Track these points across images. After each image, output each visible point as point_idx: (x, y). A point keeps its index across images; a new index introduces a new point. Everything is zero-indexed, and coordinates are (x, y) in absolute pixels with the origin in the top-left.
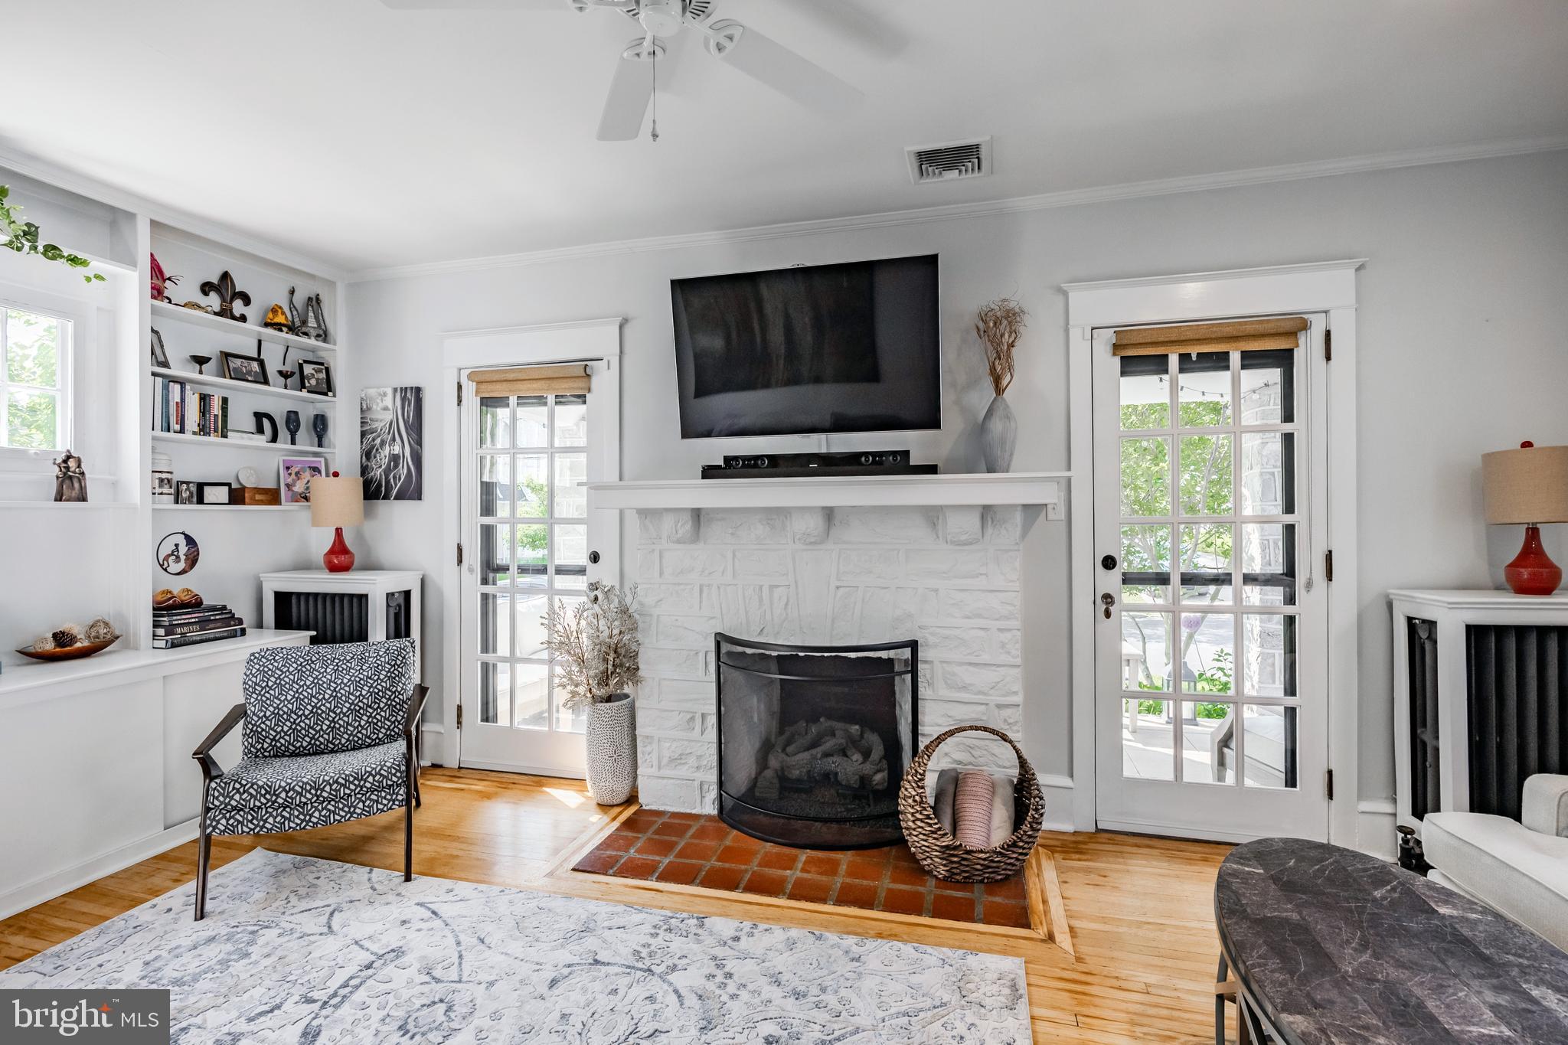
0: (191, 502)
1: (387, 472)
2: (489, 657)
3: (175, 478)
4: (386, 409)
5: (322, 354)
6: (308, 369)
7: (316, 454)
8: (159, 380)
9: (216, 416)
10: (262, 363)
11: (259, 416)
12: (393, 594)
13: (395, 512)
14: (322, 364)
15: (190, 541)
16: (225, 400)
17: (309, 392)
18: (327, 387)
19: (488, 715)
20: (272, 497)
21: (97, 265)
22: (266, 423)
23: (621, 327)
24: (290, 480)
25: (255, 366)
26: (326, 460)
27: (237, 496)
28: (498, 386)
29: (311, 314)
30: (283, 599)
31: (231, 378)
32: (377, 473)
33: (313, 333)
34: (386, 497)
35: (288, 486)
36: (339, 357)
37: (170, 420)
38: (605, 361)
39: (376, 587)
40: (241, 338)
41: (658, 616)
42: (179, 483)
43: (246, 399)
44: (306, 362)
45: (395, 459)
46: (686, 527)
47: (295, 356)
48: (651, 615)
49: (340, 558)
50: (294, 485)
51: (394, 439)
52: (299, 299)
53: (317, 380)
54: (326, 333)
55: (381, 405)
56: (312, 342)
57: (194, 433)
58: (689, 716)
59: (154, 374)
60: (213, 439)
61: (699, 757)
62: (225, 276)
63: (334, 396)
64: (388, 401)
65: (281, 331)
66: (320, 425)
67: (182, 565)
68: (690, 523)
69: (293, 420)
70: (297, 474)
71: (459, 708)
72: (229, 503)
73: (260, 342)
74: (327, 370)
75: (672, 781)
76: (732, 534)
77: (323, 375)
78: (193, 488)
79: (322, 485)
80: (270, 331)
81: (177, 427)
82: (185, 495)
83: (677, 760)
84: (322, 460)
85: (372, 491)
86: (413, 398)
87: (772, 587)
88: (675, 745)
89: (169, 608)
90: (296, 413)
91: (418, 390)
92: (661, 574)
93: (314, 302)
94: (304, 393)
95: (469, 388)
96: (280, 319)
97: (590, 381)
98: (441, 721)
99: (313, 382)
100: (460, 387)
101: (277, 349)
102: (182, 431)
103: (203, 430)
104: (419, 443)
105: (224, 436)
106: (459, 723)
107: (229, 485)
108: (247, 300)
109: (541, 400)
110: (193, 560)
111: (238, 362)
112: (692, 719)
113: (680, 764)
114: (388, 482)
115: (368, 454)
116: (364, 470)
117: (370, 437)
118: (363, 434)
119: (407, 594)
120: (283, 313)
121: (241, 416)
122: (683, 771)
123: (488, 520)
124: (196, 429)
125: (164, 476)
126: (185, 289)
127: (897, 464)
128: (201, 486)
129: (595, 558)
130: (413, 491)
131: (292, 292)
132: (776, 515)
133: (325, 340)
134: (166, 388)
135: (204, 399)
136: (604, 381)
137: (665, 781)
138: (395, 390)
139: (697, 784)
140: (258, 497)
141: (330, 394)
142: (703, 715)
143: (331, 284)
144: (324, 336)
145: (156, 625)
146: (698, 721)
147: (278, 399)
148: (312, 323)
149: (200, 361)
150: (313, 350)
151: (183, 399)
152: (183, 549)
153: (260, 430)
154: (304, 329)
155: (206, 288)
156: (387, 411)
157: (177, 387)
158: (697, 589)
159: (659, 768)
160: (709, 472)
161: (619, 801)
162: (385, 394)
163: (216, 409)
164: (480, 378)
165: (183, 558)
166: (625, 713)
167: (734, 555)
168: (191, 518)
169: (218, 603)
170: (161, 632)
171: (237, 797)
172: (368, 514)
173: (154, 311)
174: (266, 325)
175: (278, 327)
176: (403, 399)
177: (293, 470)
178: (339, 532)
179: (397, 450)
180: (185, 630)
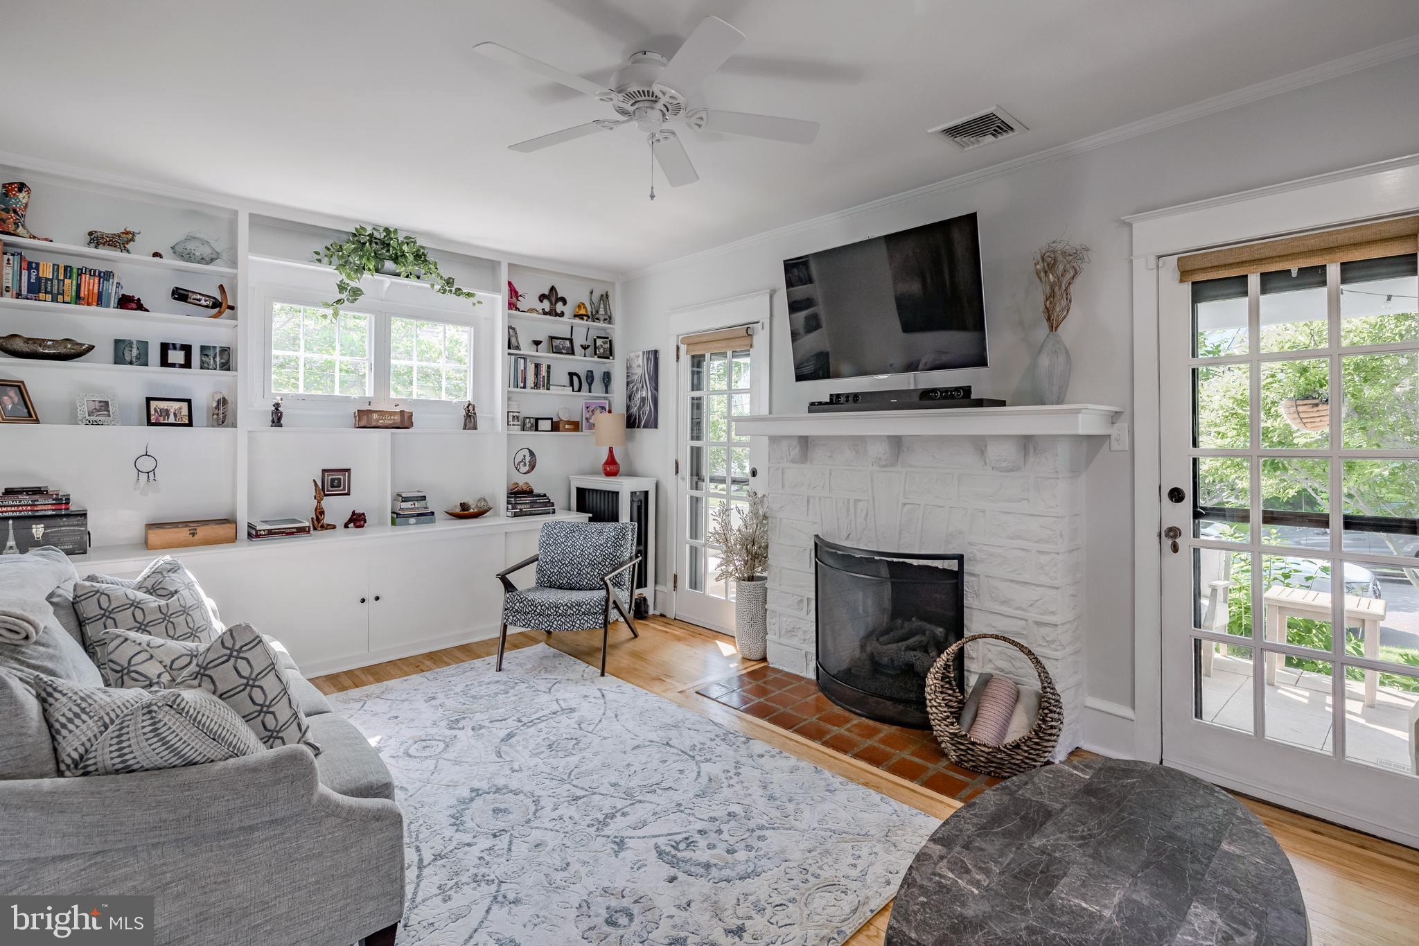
0: (531, 430)
1: (640, 409)
2: (695, 542)
3: (522, 416)
4: (639, 366)
5: (609, 331)
6: (599, 342)
7: (606, 398)
8: (513, 357)
9: (544, 377)
10: (571, 341)
11: (571, 375)
12: (636, 493)
13: (644, 436)
14: (607, 338)
15: (531, 453)
16: (549, 367)
17: (599, 357)
18: (609, 354)
19: (694, 584)
20: (576, 426)
21: (480, 294)
22: (575, 378)
23: (771, 297)
24: (588, 416)
25: (568, 343)
26: (609, 402)
27: (555, 427)
28: (699, 347)
29: (602, 306)
30: (581, 492)
31: (553, 352)
32: (634, 410)
33: (602, 318)
34: (639, 427)
35: (587, 419)
36: (617, 332)
37: (519, 381)
38: (760, 324)
39: (625, 487)
40: (560, 327)
41: (781, 519)
42: (525, 418)
43: (562, 366)
44: (598, 337)
45: (643, 400)
46: (796, 451)
47: (593, 335)
48: (776, 518)
49: (611, 467)
50: (590, 418)
51: (643, 387)
52: (596, 297)
53: (604, 349)
54: (610, 318)
55: (637, 363)
56: (601, 324)
57: (532, 388)
58: (799, 598)
59: (509, 354)
60: (542, 391)
62: (553, 289)
63: (613, 359)
64: (640, 361)
65: (583, 319)
66: (607, 378)
67: (527, 468)
68: (798, 447)
69: (590, 376)
70: (593, 411)
71: (676, 577)
72: (552, 431)
73: (572, 327)
74: (610, 341)
75: (788, 648)
76: (830, 457)
77: (608, 346)
78: (533, 421)
80: (577, 321)
81: (522, 385)
82: (528, 425)
83: (792, 632)
84: (607, 402)
85: (631, 422)
86: (654, 357)
87: (857, 501)
88: (789, 620)
89: (515, 493)
90: (592, 372)
91: (656, 352)
92: (783, 487)
93: (605, 297)
94: (596, 359)
95: (683, 348)
96: (582, 312)
97: (752, 340)
98: (665, 585)
99: (602, 350)
100: (678, 348)
101: (582, 332)
102: (524, 387)
103: (536, 386)
104: (656, 389)
105: (548, 389)
106: (675, 587)
107: (551, 419)
108: (564, 301)
109: (724, 355)
110: (532, 467)
111: (558, 341)
112: (801, 601)
113: (793, 636)
114: (639, 416)
115: (630, 397)
116: (628, 408)
117: (631, 385)
118: (628, 384)
119: (646, 493)
120: (585, 308)
121: (559, 375)
122: (795, 642)
123: (696, 444)
124: (533, 386)
125: (515, 414)
126: (529, 300)
127: (961, 398)
128: (537, 420)
129: (754, 473)
130: (653, 423)
131: (592, 293)
132: (858, 442)
133: (610, 323)
134: (516, 361)
135: (537, 366)
136: (761, 339)
137: (783, 647)
138: (644, 352)
139: (803, 652)
140: (567, 426)
141: (611, 358)
142: (808, 599)
143: (613, 284)
144: (609, 319)
145: (508, 503)
146: (805, 603)
147: (581, 363)
148: (602, 312)
149: (537, 343)
150: (604, 329)
151: (525, 368)
152: (528, 458)
153: (572, 384)
154: (597, 316)
155: (542, 297)
156: (640, 367)
157: (522, 361)
158: (806, 499)
159: (780, 636)
160: (815, 407)
161: (758, 658)
162: (638, 356)
163: (544, 372)
164: (691, 341)
165: (528, 464)
166: (761, 591)
167: (830, 474)
168: (530, 439)
169: (542, 492)
170: (510, 507)
171: (518, 604)
172: (629, 438)
173: (510, 316)
174: (576, 316)
175: (581, 317)
176: (648, 359)
177: (590, 409)
178: (611, 450)
179: (644, 394)
180: (522, 507)
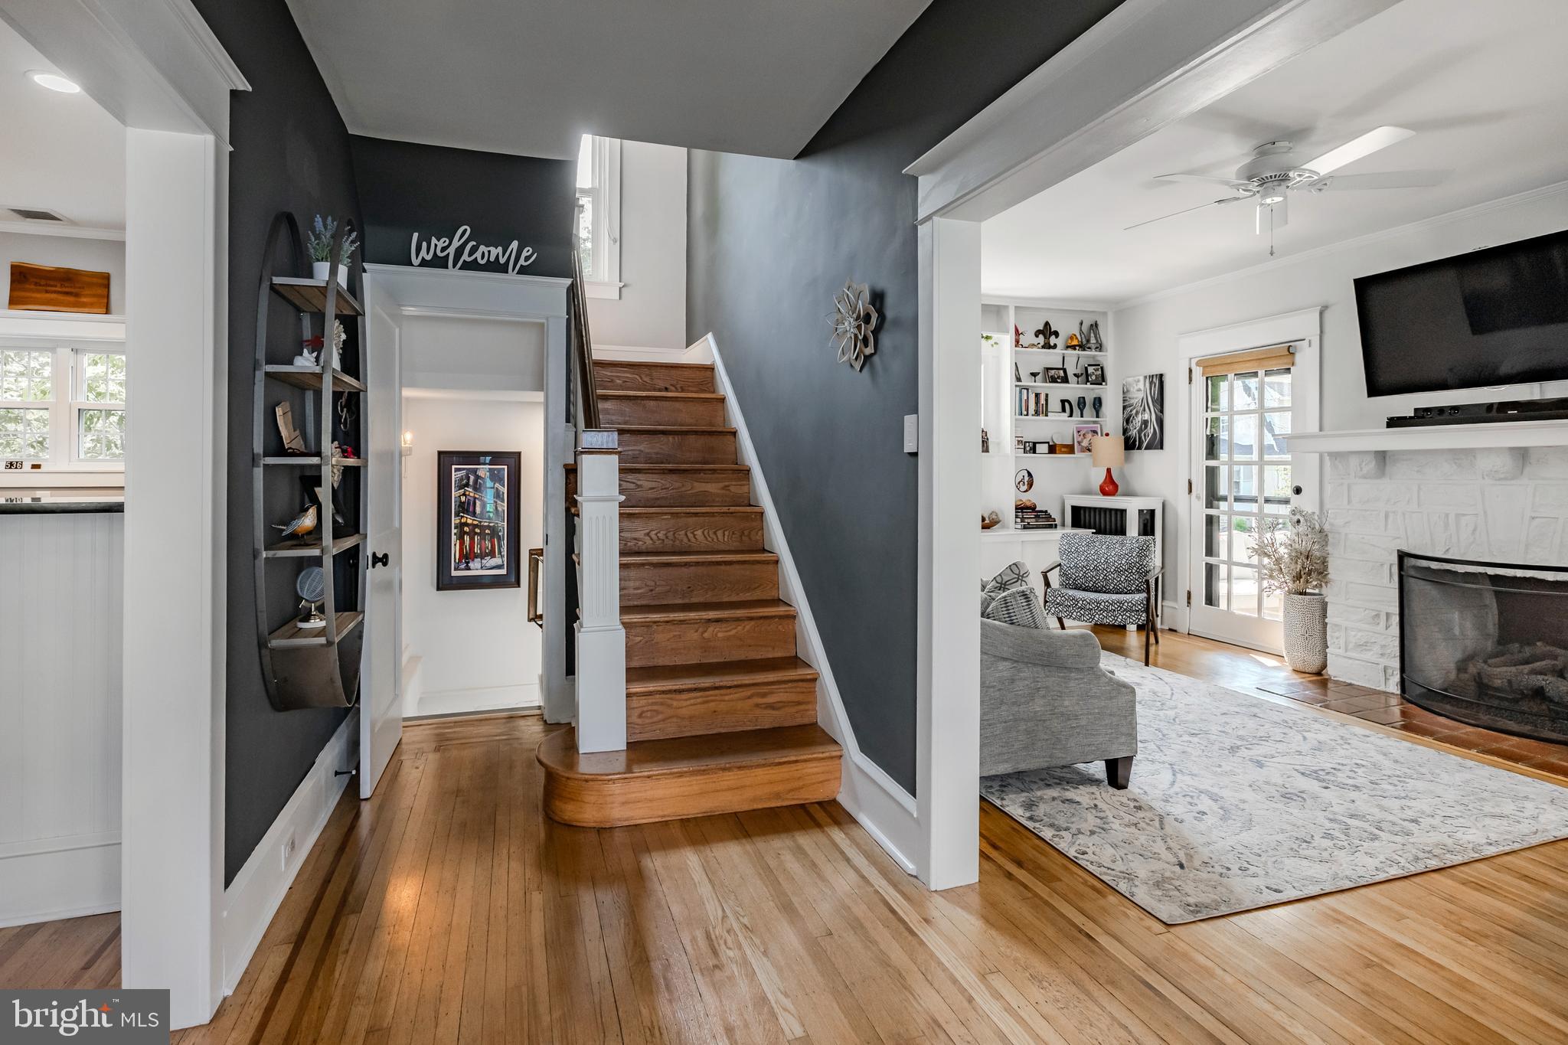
0: (1030, 453)
1: (1140, 431)
2: (1211, 560)
3: (1024, 440)
4: (1139, 390)
5: (1099, 358)
6: (1091, 370)
7: (1095, 422)
8: (1018, 389)
9: (1043, 405)
10: (1065, 371)
11: (1063, 402)
12: (1143, 511)
13: (1145, 458)
14: (1099, 365)
15: (1030, 473)
16: (1047, 395)
17: (1091, 384)
18: (1101, 380)
19: (1210, 600)
20: (1070, 449)
21: (996, 336)
22: (1067, 404)
23: (1321, 314)
24: (1080, 439)
25: (1061, 372)
26: (1101, 426)
27: (1052, 449)
28: (1219, 368)
29: (1092, 335)
30: (1076, 510)
31: (1050, 382)
32: (1134, 432)
33: (1093, 346)
34: (1139, 448)
35: (1079, 443)
36: (1109, 359)
37: (1022, 410)
38: (1306, 342)
39: (1132, 507)
40: (1052, 358)
41: (1346, 534)
42: (1026, 442)
43: (1057, 392)
44: (1089, 365)
45: (1145, 423)
46: (1371, 465)
47: (1083, 362)
48: (1339, 533)
49: (1110, 486)
50: (1082, 442)
51: (1144, 410)
52: (1085, 328)
53: (1096, 376)
54: (1101, 345)
55: (1136, 388)
56: (1093, 353)
57: (1033, 415)
58: (1374, 613)
59: (1016, 386)
60: (1042, 417)
61: (1383, 647)
62: (1047, 324)
63: (1106, 384)
64: (1141, 385)
65: (1075, 349)
66: (1098, 403)
67: (1026, 487)
68: (1374, 463)
69: (1082, 402)
70: (1084, 435)
71: (1189, 593)
72: (1049, 453)
73: (1064, 358)
74: (1102, 368)
75: (1357, 661)
76: (1418, 471)
77: (1100, 372)
78: (1031, 445)
79: (1099, 442)
80: (1070, 351)
81: (1025, 413)
82: (1028, 449)
83: (1363, 646)
84: (1099, 425)
85: (1130, 445)
86: (1158, 382)
87: (1458, 516)
88: (1360, 634)
89: (1022, 508)
90: (1084, 398)
91: (1161, 376)
92: (1349, 502)
93: (1094, 326)
94: (1089, 385)
95: (1198, 372)
96: (1075, 342)
97: (1294, 357)
98: (1176, 600)
99: (1094, 377)
100: (1191, 371)
101: (1073, 361)
102: (1027, 415)
103: (1037, 413)
104: (1162, 411)
105: (1046, 415)
106: (1189, 603)
107: (1048, 443)
108: (1056, 334)
109: (1255, 374)
110: (1031, 485)
111: (1053, 372)
112: (1377, 616)
113: (1366, 650)
114: (1140, 438)
115: (1128, 421)
116: (1125, 431)
117: (1129, 409)
118: (1124, 408)
119: (1152, 512)
120: (1077, 338)
121: (1055, 405)
122: (1369, 656)
123: (1212, 463)
124: (1034, 413)
125: (1020, 439)
126: (1029, 336)
128: (1035, 444)
129: (1298, 491)
130: (1158, 443)
131: (1081, 324)
132: (1460, 455)
133: (1100, 351)
134: (1021, 392)
135: (1037, 395)
136: (1307, 358)
137: (1351, 661)
138: (1146, 377)
139: (1381, 666)
140: (1063, 450)
141: (1104, 383)
142: (1387, 613)
143: (1105, 314)
144: (1100, 347)
145: (1017, 516)
146: (1382, 618)
147: (1073, 390)
148: (1093, 340)
149: (1034, 375)
150: (1094, 357)
151: (1028, 398)
152: (1026, 478)
153: (1064, 410)
154: (1088, 345)
155: (1039, 332)
156: (1140, 391)
157: (1026, 391)
158: (1382, 515)
159: (1347, 650)
160: (1394, 422)
161: (1310, 670)
162: (1139, 381)
163: (1043, 401)
164: (1206, 364)
165: (1026, 483)
166: (1318, 606)
167: (1419, 489)
168: (1032, 462)
169: (1043, 508)
170: (1019, 520)
172: (1127, 459)
173: (1016, 353)
174: (1068, 347)
175: (1073, 347)
176: (1151, 383)
177: (1082, 433)
178: (1109, 471)
179: (1146, 417)
180: (1030, 521)
